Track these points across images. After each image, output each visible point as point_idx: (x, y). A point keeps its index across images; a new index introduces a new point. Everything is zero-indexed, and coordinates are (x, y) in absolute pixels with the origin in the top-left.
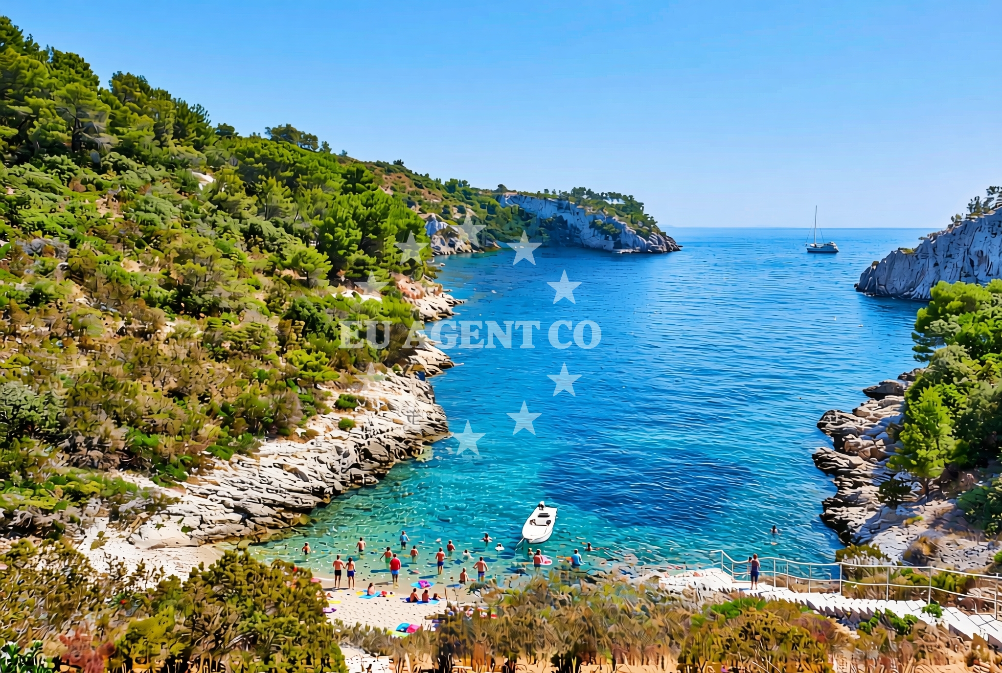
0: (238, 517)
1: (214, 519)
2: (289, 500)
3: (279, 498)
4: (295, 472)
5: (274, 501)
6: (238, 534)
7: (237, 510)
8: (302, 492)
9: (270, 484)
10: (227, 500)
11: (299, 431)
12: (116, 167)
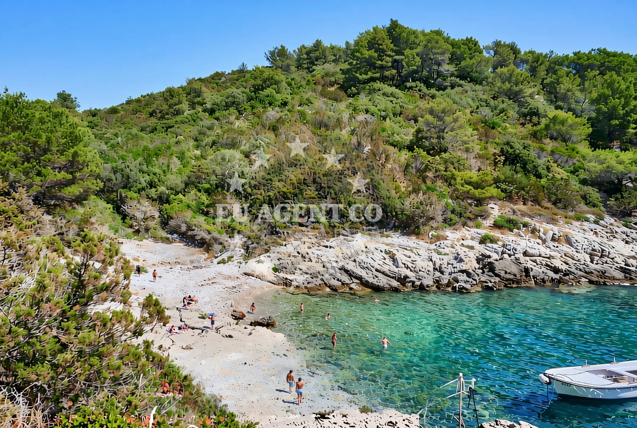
4: (394, 258)
11: (431, 233)
12: (453, 87)
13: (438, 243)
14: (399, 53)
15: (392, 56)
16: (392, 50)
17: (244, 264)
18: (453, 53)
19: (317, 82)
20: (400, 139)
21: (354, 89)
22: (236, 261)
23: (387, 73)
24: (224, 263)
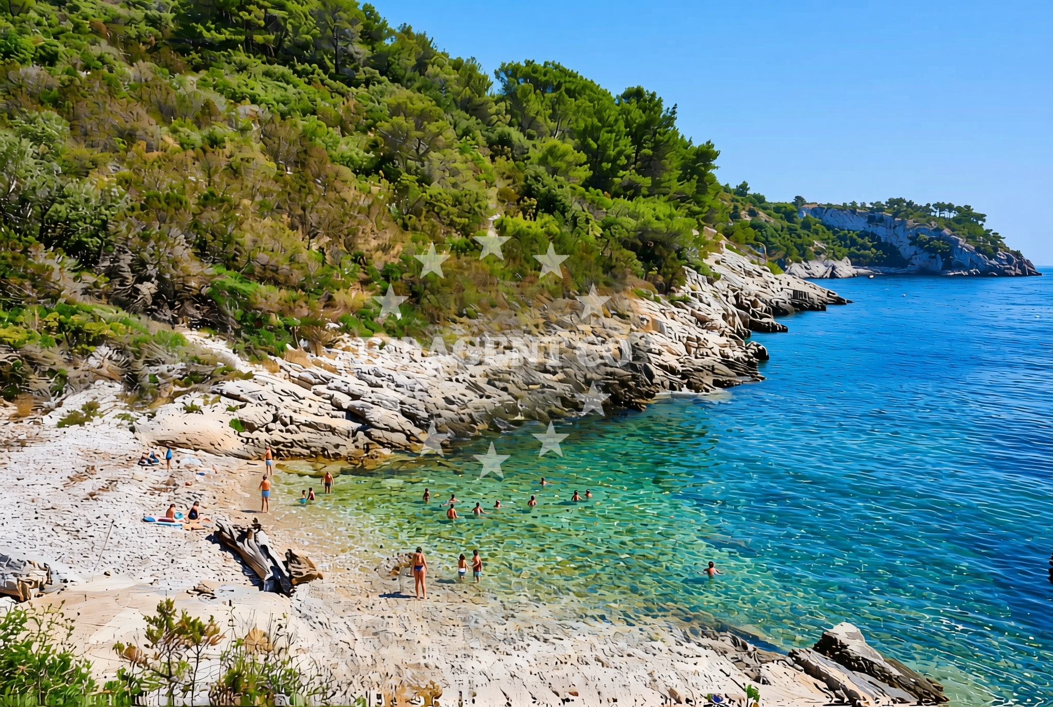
0: (344, 424)
1: (300, 418)
6: (332, 451)
7: (353, 414)
10: (338, 395)
12: (367, 83)
15: (266, 8)
17: (143, 420)
18: (366, 26)
19: (96, 31)
20: (354, 154)
21: (195, 57)
22: (112, 414)
23: (259, 38)
24: (81, 423)
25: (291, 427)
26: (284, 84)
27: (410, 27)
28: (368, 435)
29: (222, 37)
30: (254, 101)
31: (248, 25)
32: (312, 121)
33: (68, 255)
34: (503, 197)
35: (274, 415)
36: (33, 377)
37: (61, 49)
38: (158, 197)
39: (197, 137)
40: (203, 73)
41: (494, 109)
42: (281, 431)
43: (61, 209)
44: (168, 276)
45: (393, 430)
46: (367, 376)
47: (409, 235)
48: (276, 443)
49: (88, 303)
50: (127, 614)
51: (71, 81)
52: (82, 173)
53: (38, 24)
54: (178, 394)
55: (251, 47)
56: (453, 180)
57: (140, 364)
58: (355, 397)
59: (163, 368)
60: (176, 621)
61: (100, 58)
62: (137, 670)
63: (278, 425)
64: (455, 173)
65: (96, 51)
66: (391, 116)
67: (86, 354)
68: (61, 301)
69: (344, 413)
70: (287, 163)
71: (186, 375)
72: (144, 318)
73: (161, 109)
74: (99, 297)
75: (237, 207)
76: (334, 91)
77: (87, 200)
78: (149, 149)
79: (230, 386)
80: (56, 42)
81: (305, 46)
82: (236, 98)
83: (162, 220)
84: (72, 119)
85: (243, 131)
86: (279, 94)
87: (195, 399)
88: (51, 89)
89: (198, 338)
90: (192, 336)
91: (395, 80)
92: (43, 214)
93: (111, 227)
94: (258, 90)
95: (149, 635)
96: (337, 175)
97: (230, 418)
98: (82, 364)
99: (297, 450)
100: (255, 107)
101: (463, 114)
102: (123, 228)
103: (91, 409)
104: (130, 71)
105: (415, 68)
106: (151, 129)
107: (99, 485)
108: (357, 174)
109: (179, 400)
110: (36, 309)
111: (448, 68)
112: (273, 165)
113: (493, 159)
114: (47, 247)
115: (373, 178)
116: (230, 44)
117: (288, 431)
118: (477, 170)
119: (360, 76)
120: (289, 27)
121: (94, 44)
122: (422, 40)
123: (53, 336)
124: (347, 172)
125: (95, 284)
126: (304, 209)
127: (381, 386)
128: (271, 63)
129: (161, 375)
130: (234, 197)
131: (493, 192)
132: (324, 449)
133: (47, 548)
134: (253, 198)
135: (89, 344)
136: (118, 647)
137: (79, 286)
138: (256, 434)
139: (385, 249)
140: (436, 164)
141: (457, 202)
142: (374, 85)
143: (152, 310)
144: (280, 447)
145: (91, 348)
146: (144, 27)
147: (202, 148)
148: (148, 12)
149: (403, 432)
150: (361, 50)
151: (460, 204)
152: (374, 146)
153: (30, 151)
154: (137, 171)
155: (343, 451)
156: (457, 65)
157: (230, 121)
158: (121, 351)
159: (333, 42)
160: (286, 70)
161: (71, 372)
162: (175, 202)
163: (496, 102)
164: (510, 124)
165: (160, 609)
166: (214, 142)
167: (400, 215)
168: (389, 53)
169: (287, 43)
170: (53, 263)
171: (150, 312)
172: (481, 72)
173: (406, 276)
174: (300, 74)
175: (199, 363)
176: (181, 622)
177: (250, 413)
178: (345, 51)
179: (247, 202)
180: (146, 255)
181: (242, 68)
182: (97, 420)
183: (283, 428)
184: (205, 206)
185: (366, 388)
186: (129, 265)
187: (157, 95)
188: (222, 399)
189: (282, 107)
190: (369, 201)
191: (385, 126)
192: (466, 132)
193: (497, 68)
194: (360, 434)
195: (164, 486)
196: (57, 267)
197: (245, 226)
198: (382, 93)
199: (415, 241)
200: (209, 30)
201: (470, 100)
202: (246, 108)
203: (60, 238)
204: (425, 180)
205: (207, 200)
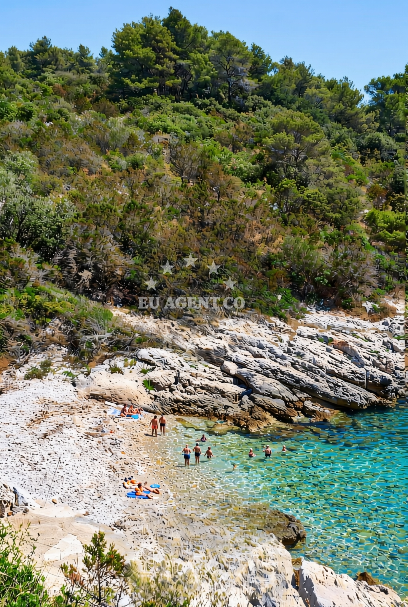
0: (234, 389)
1: (197, 381)
2: (323, 386)
3: (307, 379)
4: (343, 347)
5: (298, 381)
6: (222, 411)
7: (238, 380)
8: (345, 378)
9: (298, 355)
10: (227, 363)
11: (368, 305)
12: (254, 108)
13: (388, 319)
14: (184, 55)
15: (175, 61)
16: (175, 52)
17: (81, 377)
18: (255, 63)
19: (57, 92)
20: (242, 166)
21: (124, 103)
22: (61, 371)
23: (169, 83)
24: (39, 377)
25: (189, 388)
26: (187, 116)
27: (291, 59)
28: (252, 399)
29: (142, 86)
30: (165, 130)
31: (162, 74)
32: (209, 143)
33: (35, 251)
34: (373, 194)
35: (175, 377)
36: (10, 341)
37: (35, 108)
38: (95, 207)
39: (123, 163)
40: (129, 115)
41: (364, 117)
42: (182, 391)
43: (32, 219)
44: (100, 266)
45: (274, 397)
46: (251, 347)
47: (289, 230)
48: (177, 401)
49: (47, 287)
50: (70, 539)
51: (40, 130)
52: (46, 193)
53: (21, 92)
54: (106, 357)
55: (164, 91)
56: (326, 182)
57: (79, 334)
58: (241, 365)
59: (96, 337)
60: (106, 552)
61: (60, 112)
62: (76, 589)
63: (180, 386)
64: (328, 176)
65: (56, 106)
66: (274, 133)
67: (44, 325)
68: (29, 285)
69: (232, 379)
70: (190, 176)
71: (111, 344)
72: (83, 298)
73: (99, 144)
74: (54, 282)
75: (151, 213)
76: (226, 117)
77: (48, 212)
78: (91, 173)
79: (144, 353)
80: (31, 103)
81: (205, 85)
82: (152, 131)
83: (98, 224)
84: (40, 155)
85: (157, 154)
86: (184, 124)
87: (119, 362)
88: (27, 136)
89: (121, 313)
90: (117, 312)
91: (278, 102)
92: (20, 223)
93: (64, 231)
94: (169, 122)
95: (86, 561)
96: (229, 183)
97: (143, 379)
98: (42, 333)
99: (194, 408)
100: (166, 136)
101: (335, 124)
102: (71, 231)
103: (46, 365)
104: (79, 118)
105: (295, 92)
106: (92, 159)
107: (51, 428)
108: (245, 182)
109: (106, 362)
110: (12, 290)
111: (324, 89)
112: (179, 179)
113: (363, 161)
114: (22, 246)
115: (259, 183)
116: (148, 91)
117: (186, 391)
118: (348, 171)
119: (249, 103)
120: (193, 73)
121: (55, 102)
122: (301, 68)
123: (23, 311)
124: (237, 181)
125: (52, 272)
126: (202, 211)
127: (264, 357)
128: (178, 101)
129: (95, 342)
130: (149, 204)
131: (364, 190)
132: (215, 409)
133: (16, 475)
134: (163, 204)
135: (46, 317)
136: (64, 568)
137: (41, 274)
138: (162, 392)
139: (268, 241)
140: (312, 168)
141: (331, 199)
142: (260, 108)
143: (89, 292)
144: (180, 404)
145: (49, 320)
146: (89, 86)
147: (127, 170)
148: (92, 74)
149: (283, 398)
150: (250, 83)
151: (334, 200)
152: (260, 158)
153: (13, 179)
154: (81, 189)
155: (231, 412)
156: (331, 85)
157: (148, 148)
158: (68, 323)
159: (226, 79)
160: (189, 104)
161: (33, 337)
162: (106, 210)
163: (367, 112)
164: (379, 130)
165: (94, 540)
166: (135, 165)
167: (281, 212)
168: (273, 82)
169: (191, 86)
170: (25, 258)
171: (88, 293)
172: (354, 88)
173: (286, 264)
174: (200, 107)
175: (122, 333)
176: (109, 553)
177: (158, 375)
178: (237, 84)
179: (158, 208)
180: (85, 250)
181: (158, 107)
182: (50, 375)
183: (184, 390)
184: (128, 212)
185: (251, 359)
186: (74, 258)
187: (98, 134)
188: (138, 363)
189: (187, 134)
190: (255, 202)
191: (269, 141)
192: (339, 140)
193: (367, 83)
194: (245, 398)
195: (95, 432)
196: (27, 260)
197: (157, 227)
198: (266, 115)
199: (294, 234)
200: (133, 81)
201: (342, 113)
202: (160, 137)
203: (31, 239)
204: (303, 183)
205: (130, 208)
